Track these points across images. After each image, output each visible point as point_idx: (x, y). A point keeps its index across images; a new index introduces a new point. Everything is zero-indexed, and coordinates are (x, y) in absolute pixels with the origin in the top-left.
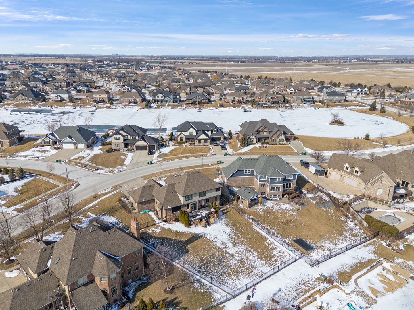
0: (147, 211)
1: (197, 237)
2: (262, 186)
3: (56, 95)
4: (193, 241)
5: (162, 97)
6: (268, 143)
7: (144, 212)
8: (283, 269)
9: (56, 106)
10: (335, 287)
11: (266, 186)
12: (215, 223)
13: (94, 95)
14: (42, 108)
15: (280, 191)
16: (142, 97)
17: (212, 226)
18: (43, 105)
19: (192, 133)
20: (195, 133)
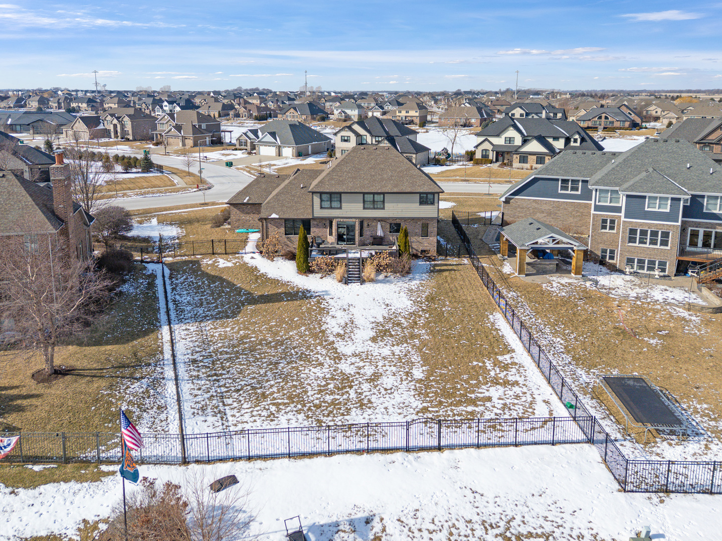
19: (510, 140)
20: (518, 141)
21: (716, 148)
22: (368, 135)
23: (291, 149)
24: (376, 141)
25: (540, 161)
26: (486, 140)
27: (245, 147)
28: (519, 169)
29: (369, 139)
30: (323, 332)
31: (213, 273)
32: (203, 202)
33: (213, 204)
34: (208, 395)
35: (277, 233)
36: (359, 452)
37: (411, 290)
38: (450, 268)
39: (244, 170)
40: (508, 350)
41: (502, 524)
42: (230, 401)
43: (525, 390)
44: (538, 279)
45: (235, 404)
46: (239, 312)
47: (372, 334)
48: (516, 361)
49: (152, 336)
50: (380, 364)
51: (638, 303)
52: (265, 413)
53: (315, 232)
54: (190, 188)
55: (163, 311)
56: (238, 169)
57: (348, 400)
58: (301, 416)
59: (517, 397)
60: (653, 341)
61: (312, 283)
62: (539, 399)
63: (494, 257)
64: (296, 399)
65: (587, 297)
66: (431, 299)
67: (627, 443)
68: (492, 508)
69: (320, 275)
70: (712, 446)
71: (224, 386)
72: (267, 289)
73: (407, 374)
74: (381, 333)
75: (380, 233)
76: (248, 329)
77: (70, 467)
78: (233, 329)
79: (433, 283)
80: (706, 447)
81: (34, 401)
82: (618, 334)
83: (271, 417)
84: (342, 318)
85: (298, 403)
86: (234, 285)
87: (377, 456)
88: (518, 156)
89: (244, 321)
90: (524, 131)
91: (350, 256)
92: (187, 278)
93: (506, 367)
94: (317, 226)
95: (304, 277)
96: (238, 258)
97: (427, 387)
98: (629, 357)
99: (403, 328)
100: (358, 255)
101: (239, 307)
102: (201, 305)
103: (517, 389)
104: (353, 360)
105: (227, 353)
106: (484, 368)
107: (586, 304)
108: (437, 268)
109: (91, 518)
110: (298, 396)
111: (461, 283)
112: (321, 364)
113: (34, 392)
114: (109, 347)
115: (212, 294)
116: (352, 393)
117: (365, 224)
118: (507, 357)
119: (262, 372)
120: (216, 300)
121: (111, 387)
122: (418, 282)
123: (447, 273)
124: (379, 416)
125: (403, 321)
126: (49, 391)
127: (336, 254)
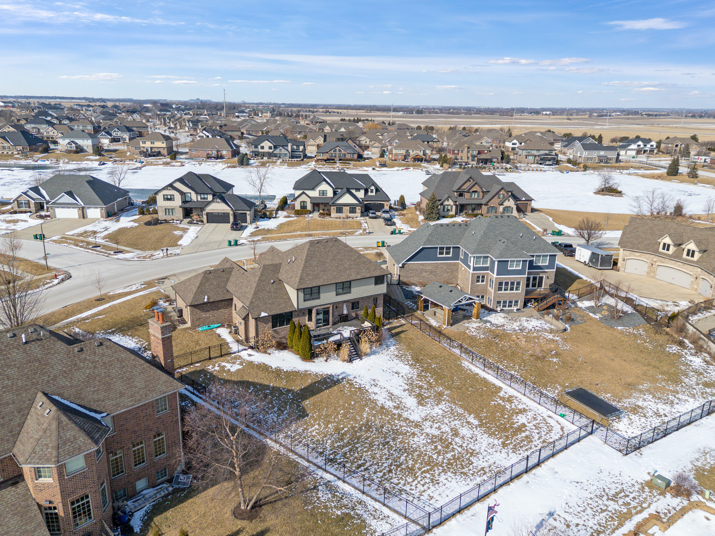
0: (212, 326)
1: (329, 382)
2: (478, 281)
4: (320, 391)
5: (270, 148)
7: (206, 328)
8: (552, 459)
9: (67, 161)
10: (698, 505)
11: (487, 281)
12: (374, 353)
13: (141, 143)
14: (40, 163)
15: (520, 291)
16: (232, 148)
17: (366, 360)
18: (42, 157)
21: (467, 195)
22: (193, 193)
23: (99, 210)
24: (201, 198)
25: (353, 210)
26: (303, 193)
27: (28, 209)
28: (336, 218)
29: (194, 197)
88: (335, 208)
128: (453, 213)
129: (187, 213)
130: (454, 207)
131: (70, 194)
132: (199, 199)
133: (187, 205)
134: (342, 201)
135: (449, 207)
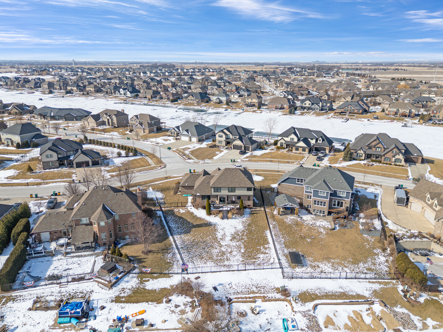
3: (216, 97)
6: (380, 162)
19: (292, 139)
20: (296, 140)
21: (374, 149)
22: (231, 135)
23: (196, 138)
25: (304, 150)
26: (282, 138)
27: (174, 135)
28: (295, 153)
29: (231, 136)
30: (216, 238)
31: (179, 215)
32: (165, 176)
33: (170, 178)
34: (188, 257)
35: (199, 200)
36: (227, 271)
37: (243, 222)
38: (257, 212)
39: (176, 152)
40: (268, 243)
41: (256, 285)
42: (194, 259)
43: (269, 255)
44: (283, 217)
45: (196, 260)
46: (191, 231)
47: (230, 238)
48: (269, 247)
49: (168, 240)
50: (232, 248)
51: (311, 226)
52: (204, 262)
53: (212, 199)
54: (157, 166)
55: (168, 230)
56: (173, 151)
57: (224, 258)
58: (213, 263)
59: (267, 257)
60: (309, 240)
61: (212, 219)
62: (272, 257)
63: (272, 207)
64: (211, 258)
65: (297, 224)
66: (249, 225)
67: (289, 268)
68: (255, 282)
69: (214, 216)
70: (308, 269)
71: (192, 255)
72: (198, 222)
73: (240, 251)
74: (233, 238)
75: (234, 200)
76: (194, 237)
77: (162, 275)
78: (190, 237)
79: (250, 219)
80: (307, 269)
81: (146, 260)
82: (300, 238)
83: (205, 263)
84: (222, 233)
85: (211, 259)
86: (187, 220)
87: (231, 272)
88: (295, 148)
89: (193, 234)
90: (299, 135)
91: (224, 209)
92: (171, 218)
93: (266, 249)
94: (213, 197)
95: (209, 216)
96: (186, 208)
97: (244, 255)
98: (300, 245)
99: (239, 236)
100: (226, 209)
101: (190, 229)
102: (179, 228)
103: (267, 255)
104: (225, 247)
105: (190, 245)
106: (260, 249)
107: (295, 227)
108: (253, 212)
109: (172, 285)
110: (211, 257)
111: (259, 218)
112: (217, 248)
113: (145, 257)
114: (158, 244)
115: (181, 224)
116: (225, 256)
117: (229, 197)
118: (267, 245)
119: (201, 251)
120: (183, 226)
121: (163, 256)
122: (245, 218)
123: (255, 215)
124: (232, 263)
125: (240, 233)
126: (148, 257)
127: (219, 208)
128: (363, 158)
129: (228, 143)
130: (364, 155)
131: (187, 131)
132: (233, 138)
133: (228, 140)
134: (298, 145)
135: (361, 155)
